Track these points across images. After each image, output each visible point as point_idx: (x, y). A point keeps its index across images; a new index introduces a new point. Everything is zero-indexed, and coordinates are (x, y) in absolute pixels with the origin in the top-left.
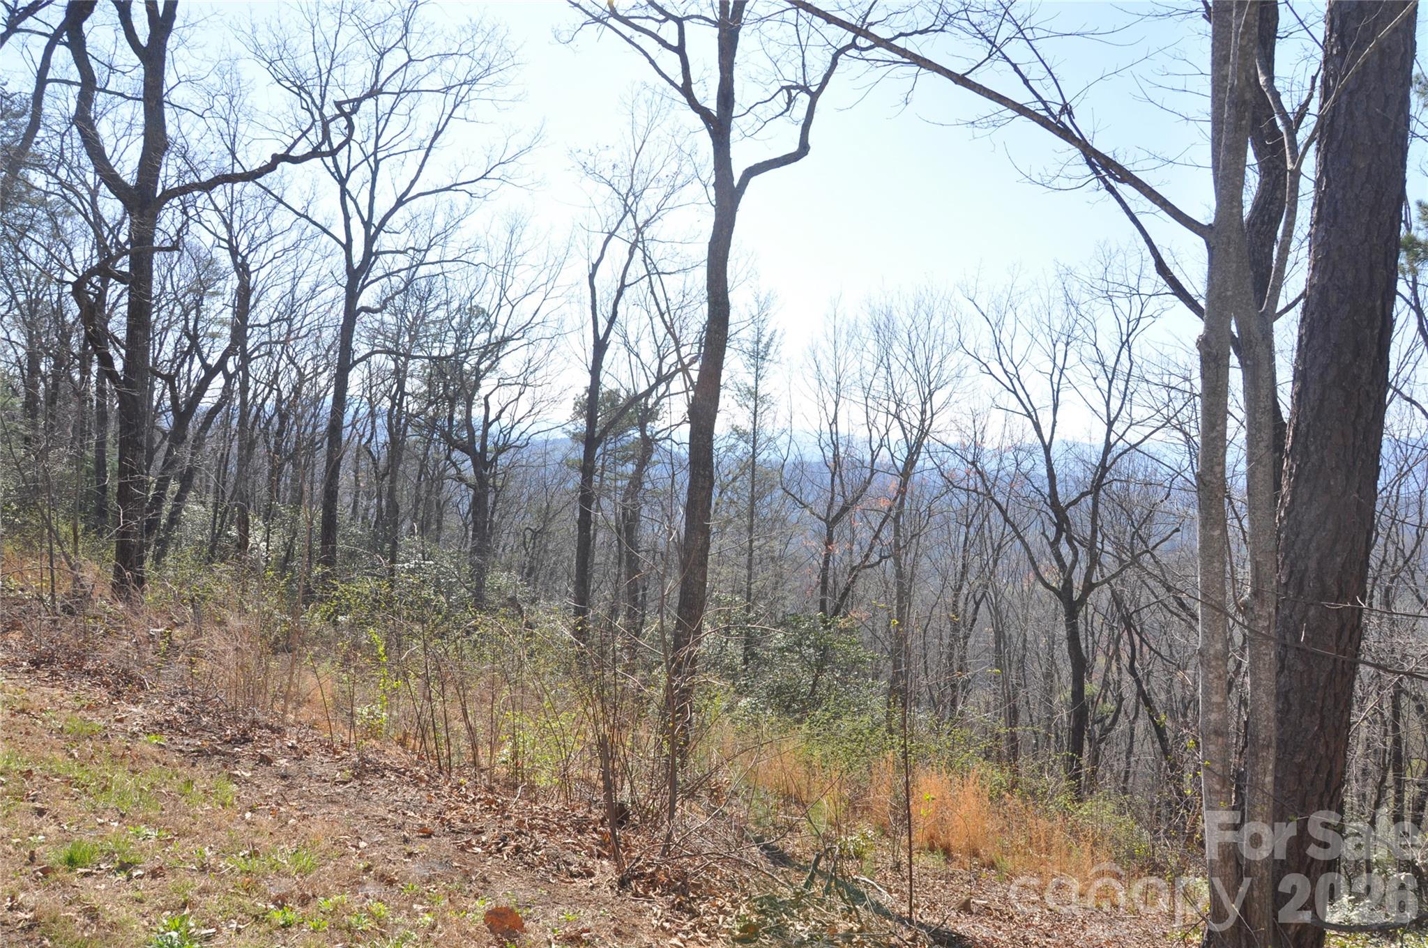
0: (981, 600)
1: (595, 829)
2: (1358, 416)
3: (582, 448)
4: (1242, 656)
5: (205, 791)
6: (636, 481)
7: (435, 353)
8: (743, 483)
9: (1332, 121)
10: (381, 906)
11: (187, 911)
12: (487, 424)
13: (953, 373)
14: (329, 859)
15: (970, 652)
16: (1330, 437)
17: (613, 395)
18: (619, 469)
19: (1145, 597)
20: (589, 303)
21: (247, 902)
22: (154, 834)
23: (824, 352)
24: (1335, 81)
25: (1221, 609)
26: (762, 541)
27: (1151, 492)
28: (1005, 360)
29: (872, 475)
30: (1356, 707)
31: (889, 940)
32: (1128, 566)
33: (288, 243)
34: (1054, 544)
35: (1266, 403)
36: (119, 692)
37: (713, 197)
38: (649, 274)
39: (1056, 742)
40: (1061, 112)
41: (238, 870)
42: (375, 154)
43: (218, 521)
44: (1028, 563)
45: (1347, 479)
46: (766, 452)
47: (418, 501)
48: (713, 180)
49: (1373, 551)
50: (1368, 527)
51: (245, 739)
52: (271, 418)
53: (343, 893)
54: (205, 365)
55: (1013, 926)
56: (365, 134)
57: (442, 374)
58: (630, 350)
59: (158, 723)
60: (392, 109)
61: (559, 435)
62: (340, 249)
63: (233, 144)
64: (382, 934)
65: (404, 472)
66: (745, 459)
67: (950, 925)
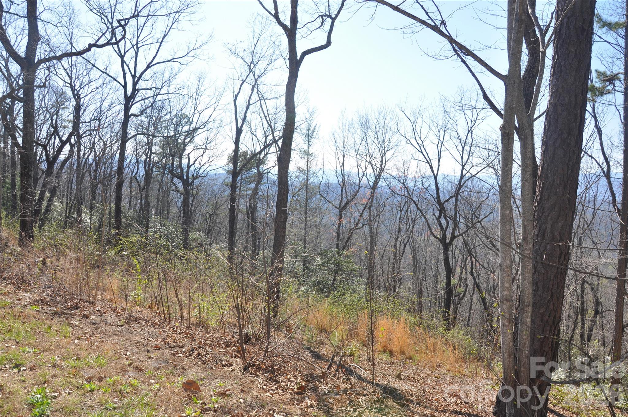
0: (406, 243)
1: (234, 345)
2: (569, 161)
3: (231, 177)
4: (519, 267)
5: (57, 331)
6: (255, 191)
7: (166, 135)
8: (303, 192)
9: (560, 30)
10: (135, 381)
11: (46, 385)
12: (189, 166)
13: (395, 144)
14: (113, 360)
15: (402, 266)
16: (557, 170)
17: (245, 153)
18: (248, 186)
19: (477, 242)
20: (234, 112)
21: (74, 380)
22: (32, 351)
23: (338, 134)
24: (561, 12)
25: (509, 245)
26: (311, 218)
27: (480, 196)
28: (418, 138)
29: (359, 188)
30: (566, 288)
31: (363, 392)
32: (470, 228)
33: (98, 85)
34: (438, 219)
35: (529, 155)
36: (19, 287)
37: (288, 65)
38: (260, 100)
39: (439, 305)
40: (441, 24)
41: (70, 366)
42: (137, 44)
43: (68, 210)
44: (427, 227)
45: (564, 189)
46: (312, 179)
47: (158, 201)
48: (288, 56)
49: (574, 222)
50: (573, 210)
51: (76, 307)
52: (92, 164)
53: (118, 375)
54: (61, 140)
55: (419, 384)
56: (132, 36)
57: (168, 144)
58: (252, 133)
59: (37, 301)
60: (144, 24)
61: (221, 171)
62: (122, 88)
63: (71, 39)
64: (135, 394)
65: (152, 188)
66: (303, 182)
67: (391, 384)
